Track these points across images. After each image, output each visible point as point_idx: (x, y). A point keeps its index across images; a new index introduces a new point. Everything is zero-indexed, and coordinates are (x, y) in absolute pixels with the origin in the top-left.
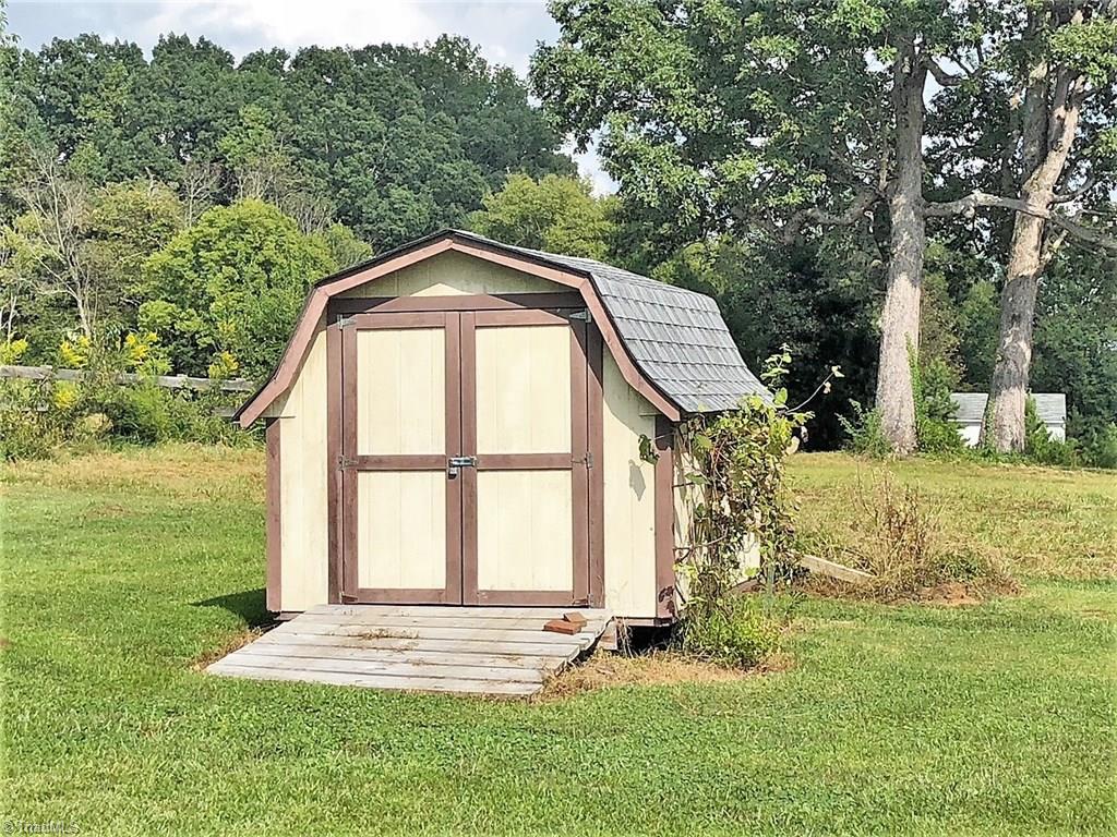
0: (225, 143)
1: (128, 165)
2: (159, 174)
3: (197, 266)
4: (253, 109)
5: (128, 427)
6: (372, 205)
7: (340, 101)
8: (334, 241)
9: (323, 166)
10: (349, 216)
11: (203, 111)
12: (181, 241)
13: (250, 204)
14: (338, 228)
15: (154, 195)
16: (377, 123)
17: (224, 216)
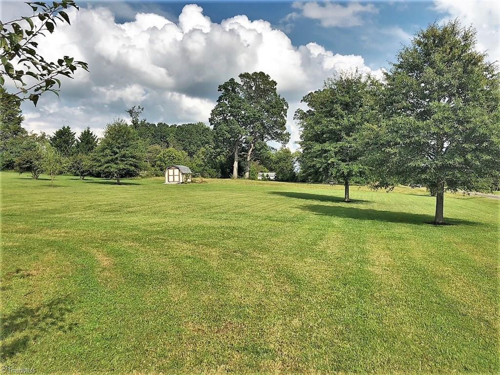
0: (167, 139)
1: (154, 142)
2: (158, 144)
3: (164, 157)
4: (172, 134)
5: (157, 175)
6: (188, 148)
7: (184, 133)
8: (182, 153)
9: (181, 142)
10: (185, 149)
11: (164, 134)
12: (162, 153)
13: (171, 148)
14: (183, 151)
15: (158, 147)
16: (189, 136)
17: (167, 150)
